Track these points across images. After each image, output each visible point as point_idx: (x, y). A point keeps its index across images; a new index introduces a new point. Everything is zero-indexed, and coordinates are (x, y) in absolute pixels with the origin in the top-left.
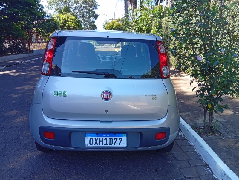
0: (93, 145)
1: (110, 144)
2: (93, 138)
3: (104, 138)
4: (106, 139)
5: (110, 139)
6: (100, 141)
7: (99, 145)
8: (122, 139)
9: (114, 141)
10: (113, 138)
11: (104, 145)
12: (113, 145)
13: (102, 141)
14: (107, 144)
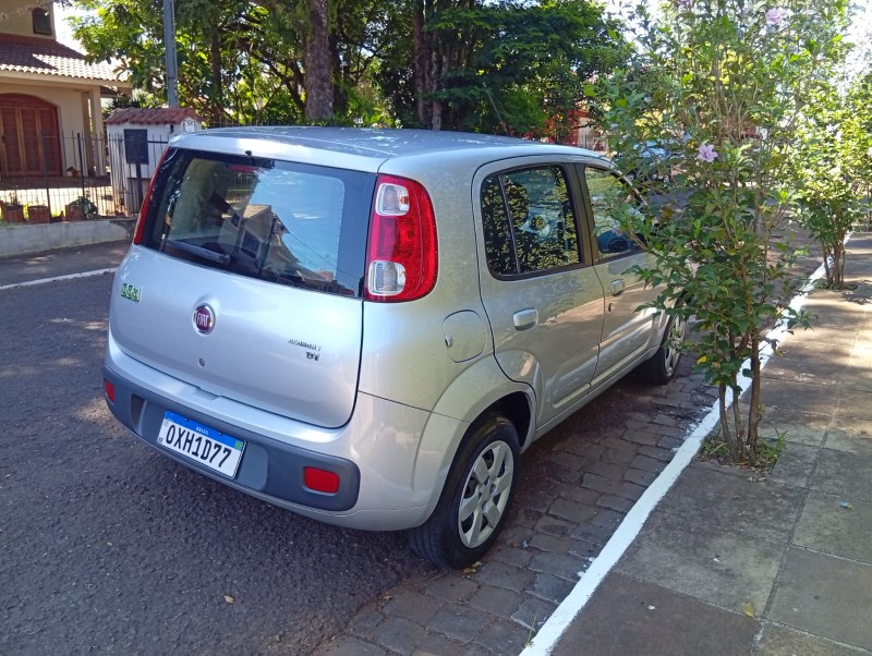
0: (171, 446)
1: (202, 457)
2: (177, 426)
3: (197, 436)
4: (199, 439)
5: (207, 442)
6: (187, 441)
7: (181, 451)
8: (229, 452)
9: (213, 451)
10: (214, 442)
11: (190, 455)
12: (206, 462)
13: (191, 442)
14: (196, 454)
